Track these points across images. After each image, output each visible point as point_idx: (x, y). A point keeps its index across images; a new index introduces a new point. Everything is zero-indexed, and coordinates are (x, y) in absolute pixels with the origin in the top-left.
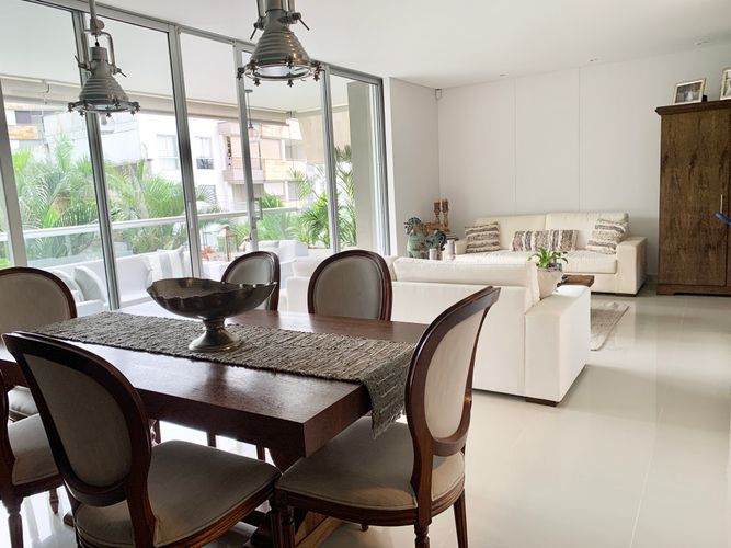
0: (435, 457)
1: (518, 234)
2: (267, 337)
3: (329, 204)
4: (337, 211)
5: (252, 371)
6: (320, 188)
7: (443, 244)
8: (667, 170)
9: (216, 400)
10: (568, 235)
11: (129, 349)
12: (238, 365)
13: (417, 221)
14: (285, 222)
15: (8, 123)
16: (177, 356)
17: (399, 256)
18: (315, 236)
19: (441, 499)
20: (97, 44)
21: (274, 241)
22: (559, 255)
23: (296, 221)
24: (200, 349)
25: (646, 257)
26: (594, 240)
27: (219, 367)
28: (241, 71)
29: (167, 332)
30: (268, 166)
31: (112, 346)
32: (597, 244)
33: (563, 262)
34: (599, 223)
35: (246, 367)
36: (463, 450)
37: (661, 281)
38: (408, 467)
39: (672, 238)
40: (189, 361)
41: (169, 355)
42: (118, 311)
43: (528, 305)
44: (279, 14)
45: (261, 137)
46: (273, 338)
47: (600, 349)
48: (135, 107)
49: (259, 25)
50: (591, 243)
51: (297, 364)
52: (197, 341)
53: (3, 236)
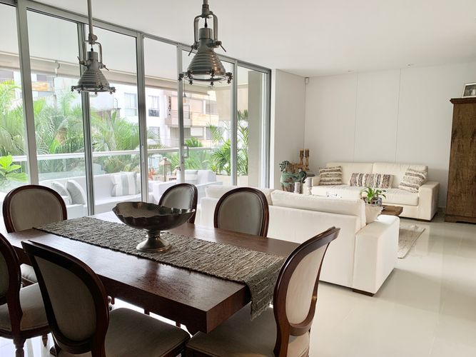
0: (290, 336)
1: (354, 175)
2: (187, 243)
3: (231, 147)
4: (236, 152)
5: (176, 269)
6: (227, 136)
7: (304, 179)
8: (456, 140)
9: (152, 289)
10: (387, 178)
11: (99, 246)
12: (167, 264)
13: (288, 163)
14: (203, 156)
15: (32, 80)
16: (129, 254)
17: (275, 189)
18: (221, 167)
20: (92, 49)
21: (195, 171)
22: (381, 192)
23: (209, 157)
24: (143, 250)
25: (438, 197)
26: (405, 182)
27: (155, 264)
28: (181, 76)
29: (124, 235)
30: (194, 117)
31: (88, 243)
32: (406, 186)
33: (382, 197)
34: (408, 172)
35: (172, 265)
36: (309, 331)
37: (448, 213)
38: (273, 340)
39: (457, 184)
40: (136, 258)
41: (124, 252)
42: (93, 217)
43: (358, 228)
44: (208, 41)
45: (191, 98)
46: (191, 245)
47: (404, 257)
48: (113, 90)
49: (195, 47)
50: (402, 184)
51: (204, 266)
52: (142, 244)
53: (25, 158)
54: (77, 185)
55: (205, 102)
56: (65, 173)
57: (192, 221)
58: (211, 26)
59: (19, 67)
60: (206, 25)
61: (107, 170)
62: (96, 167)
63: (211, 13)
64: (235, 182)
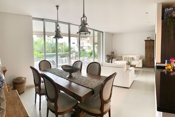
0: (104, 104)
1: (125, 58)
4: (94, 53)
5: (75, 84)
7: (112, 59)
10: (132, 58)
11: (58, 76)
12: (73, 82)
13: (108, 55)
14: (86, 53)
16: (65, 79)
18: (90, 56)
19: (105, 112)
20: (58, 28)
21: (83, 57)
23: (88, 54)
24: (68, 78)
27: (71, 82)
28: (77, 33)
29: (64, 73)
30: (84, 44)
33: (131, 63)
34: (137, 56)
36: (110, 101)
37: (145, 66)
39: (147, 59)
41: (63, 78)
42: (57, 68)
43: (124, 71)
44: (84, 23)
45: (83, 39)
46: (80, 77)
47: (136, 77)
48: (62, 38)
49: (81, 25)
50: (136, 59)
51: (82, 84)
52: (68, 76)
53: (43, 54)
54: (54, 60)
55: (87, 40)
56: (52, 58)
57: (81, 71)
58: (85, 20)
59: (43, 34)
60: (84, 19)
61: (61, 57)
62: (58, 56)
63: (85, 16)
64: (94, 60)
